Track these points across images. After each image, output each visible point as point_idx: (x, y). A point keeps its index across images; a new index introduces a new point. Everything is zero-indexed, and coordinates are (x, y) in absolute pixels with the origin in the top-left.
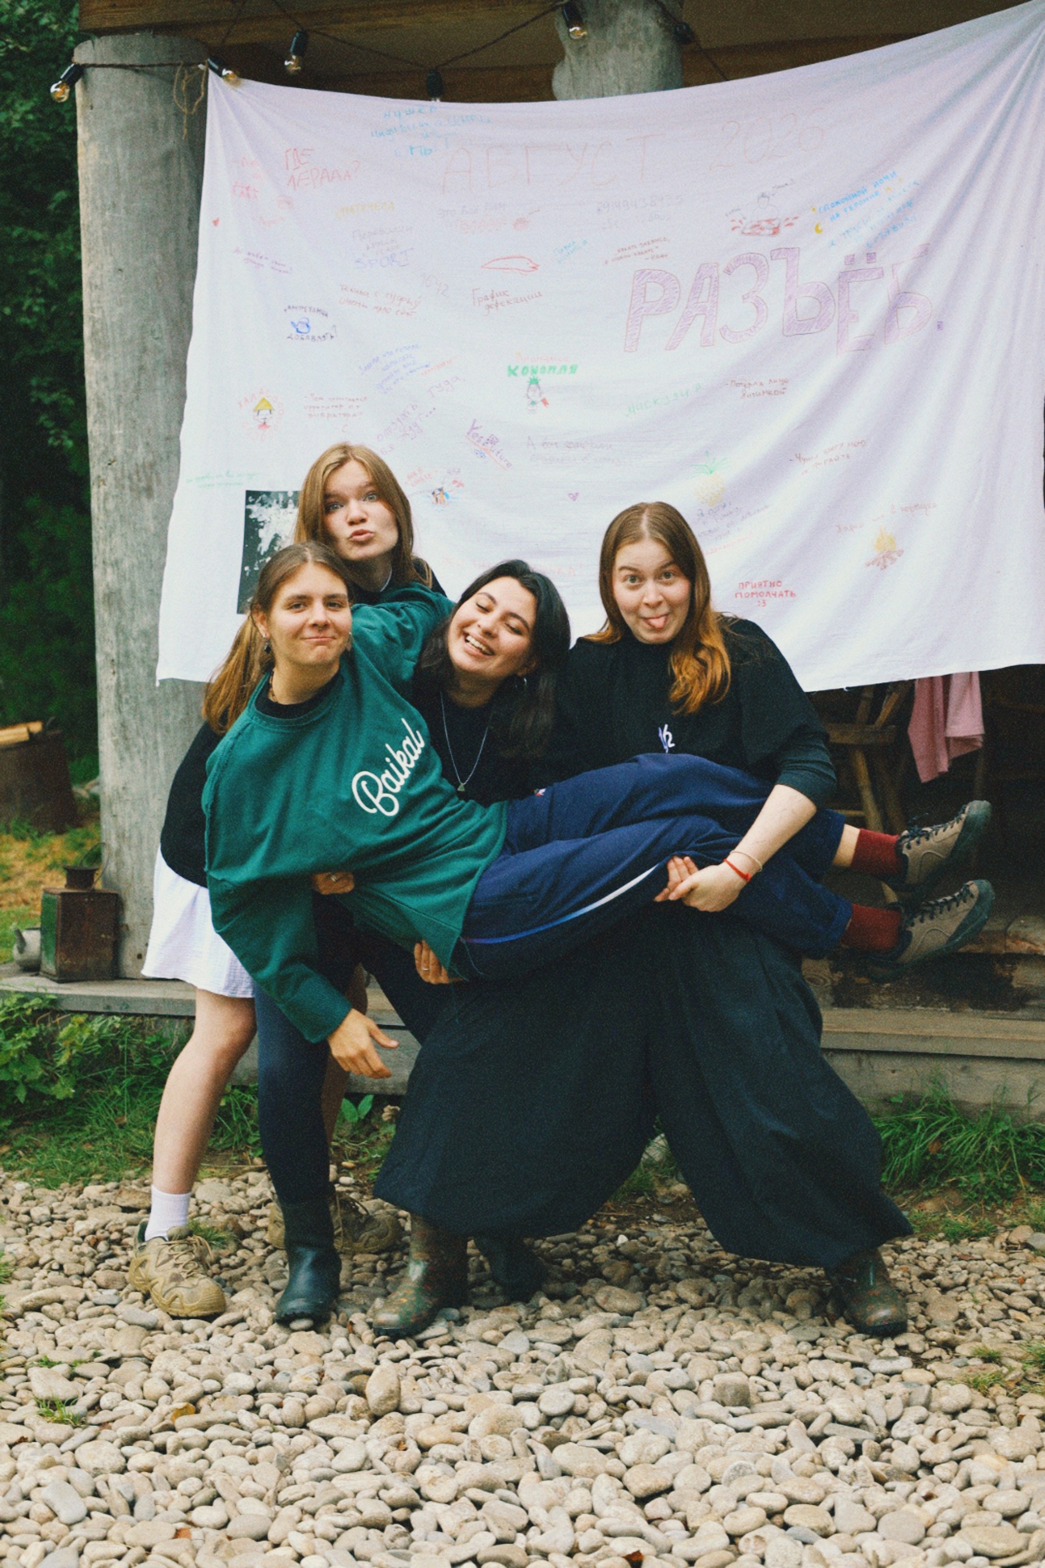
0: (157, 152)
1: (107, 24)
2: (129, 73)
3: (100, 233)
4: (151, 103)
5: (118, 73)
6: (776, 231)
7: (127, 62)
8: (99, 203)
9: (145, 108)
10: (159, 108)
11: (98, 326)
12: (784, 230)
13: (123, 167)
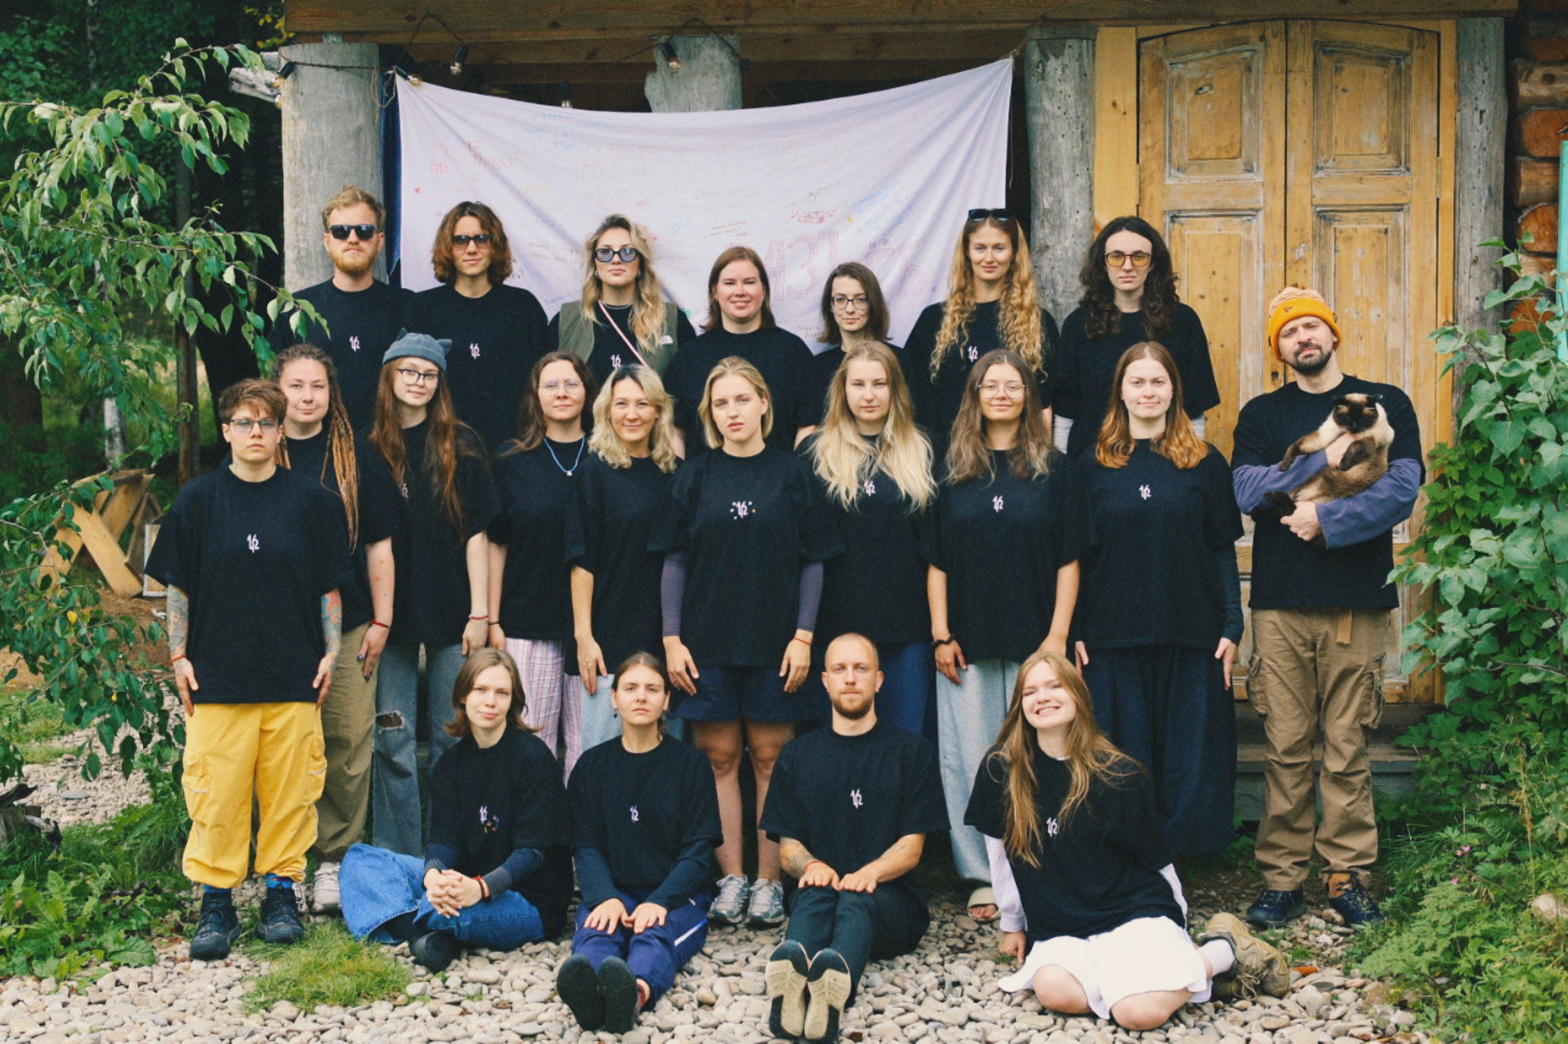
0: (352, 127)
1: (309, 29)
2: (333, 71)
3: (306, 185)
4: (347, 91)
5: (323, 70)
6: (821, 220)
7: (331, 63)
8: (306, 162)
9: (343, 96)
10: (353, 97)
11: (303, 253)
12: (827, 220)
13: (326, 138)
